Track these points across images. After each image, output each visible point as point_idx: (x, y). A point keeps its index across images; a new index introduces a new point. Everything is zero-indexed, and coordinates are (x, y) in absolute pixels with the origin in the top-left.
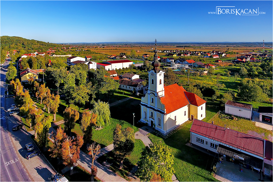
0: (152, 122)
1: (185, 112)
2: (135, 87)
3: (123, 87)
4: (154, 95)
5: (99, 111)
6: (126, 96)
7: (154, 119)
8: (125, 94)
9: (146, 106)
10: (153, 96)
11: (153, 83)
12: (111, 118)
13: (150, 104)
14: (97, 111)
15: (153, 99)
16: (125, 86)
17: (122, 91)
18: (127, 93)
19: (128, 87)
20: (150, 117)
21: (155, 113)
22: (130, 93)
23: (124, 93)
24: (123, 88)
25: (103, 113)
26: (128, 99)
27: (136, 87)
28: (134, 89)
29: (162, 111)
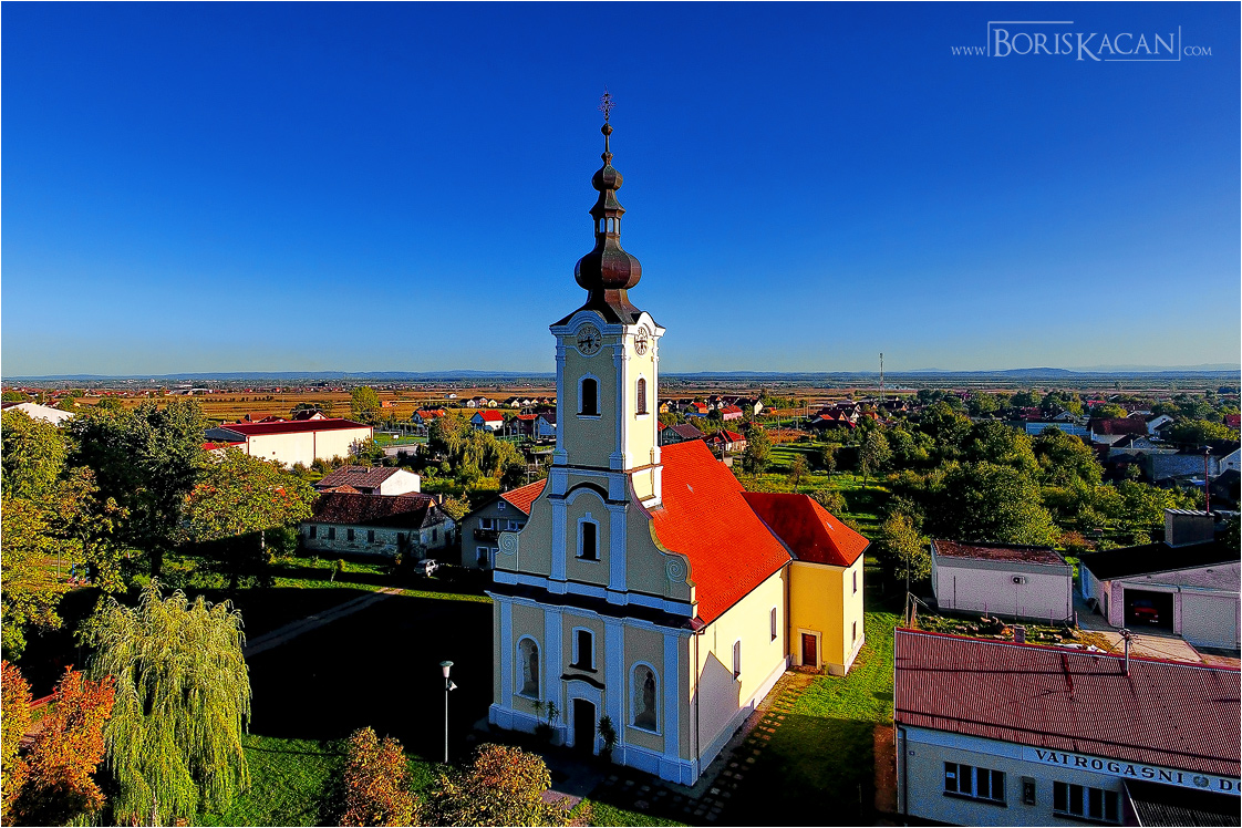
0: (584, 710)
1: (773, 613)
2: (406, 527)
3: (332, 535)
4: (604, 494)
5: (148, 677)
6: (354, 586)
7: (601, 686)
8: (341, 576)
9: (540, 595)
10: (588, 509)
11: (590, 407)
12: (255, 740)
13: (563, 571)
14: (126, 681)
15: (589, 530)
16: (341, 532)
17: (320, 563)
18: (356, 569)
19: (361, 533)
20: (565, 677)
21: (613, 636)
22: (378, 570)
23: (339, 571)
24: (329, 544)
25: (186, 692)
26: (367, 604)
27: (417, 527)
28: (403, 543)
29: (671, 608)
